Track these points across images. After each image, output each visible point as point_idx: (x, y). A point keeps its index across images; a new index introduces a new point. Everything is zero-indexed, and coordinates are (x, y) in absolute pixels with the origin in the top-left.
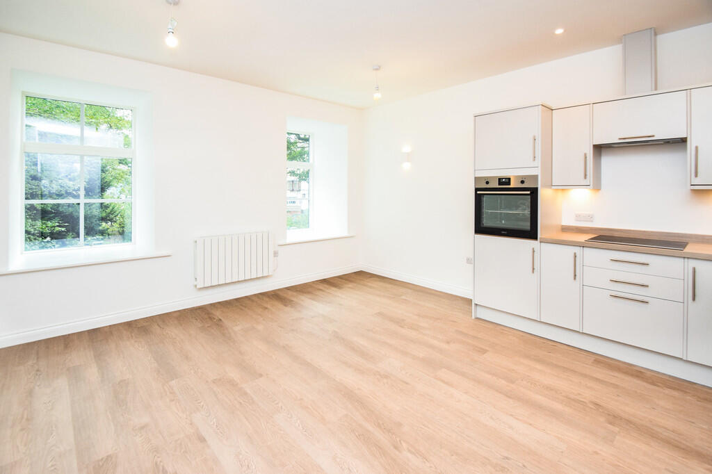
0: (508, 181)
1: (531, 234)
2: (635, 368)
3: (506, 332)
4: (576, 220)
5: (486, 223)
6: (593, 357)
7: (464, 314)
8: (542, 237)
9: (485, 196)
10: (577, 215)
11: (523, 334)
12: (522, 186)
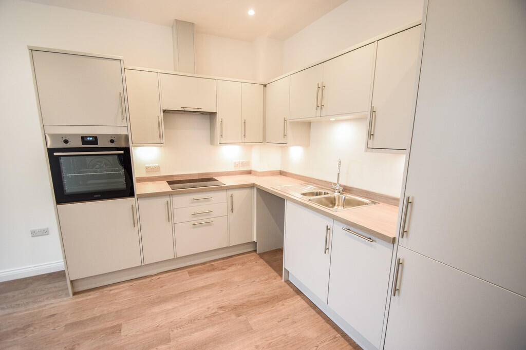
0: (95, 139)
1: (128, 191)
2: (208, 264)
3: (115, 290)
4: (147, 172)
5: (69, 189)
6: (185, 271)
7: (55, 297)
8: (138, 193)
9: (62, 158)
10: (147, 168)
11: (131, 284)
12: (113, 145)
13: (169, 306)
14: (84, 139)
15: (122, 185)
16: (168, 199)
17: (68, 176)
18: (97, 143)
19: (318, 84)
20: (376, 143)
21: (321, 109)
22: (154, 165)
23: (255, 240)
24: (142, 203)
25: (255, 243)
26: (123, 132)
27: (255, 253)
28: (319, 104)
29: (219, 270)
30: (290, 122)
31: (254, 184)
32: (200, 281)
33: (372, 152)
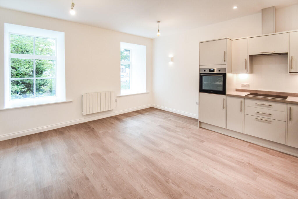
0: (213, 70)
1: (223, 92)
2: (266, 149)
3: (212, 133)
4: (242, 87)
5: (204, 88)
6: (248, 144)
7: (195, 125)
8: (227, 94)
9: (204, 76)
10: (242, 85)
11: (219, 134)
12: (220, 72)
13: (226, 148)
14: (210, 70)
15: (221, 89)
16: (242, 100)
17: (205, 83)
18: (214, 72)
22: (246, 83)
24: (229, 98)
26: (224, 67)
29: (271, 155)
32: (251, 150)
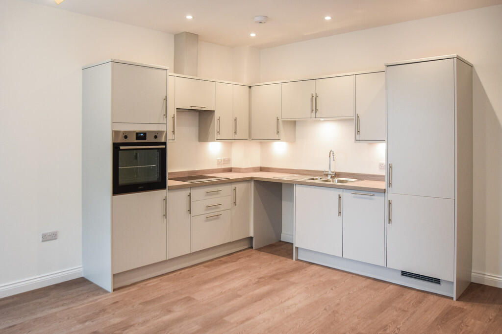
0: (145, 135)
12: (156, 140)
14: (138, 136)
17: (122, 168)
18: (145, 139)
19: (312, 94)
20: (361, 137)
21: (316, 112)
23: (252, 235)
25: (251, 238)
27: (251, 249)
28: (314, 108)
30: (282, 121)
31: (252, 177)
33: (359, 142)
